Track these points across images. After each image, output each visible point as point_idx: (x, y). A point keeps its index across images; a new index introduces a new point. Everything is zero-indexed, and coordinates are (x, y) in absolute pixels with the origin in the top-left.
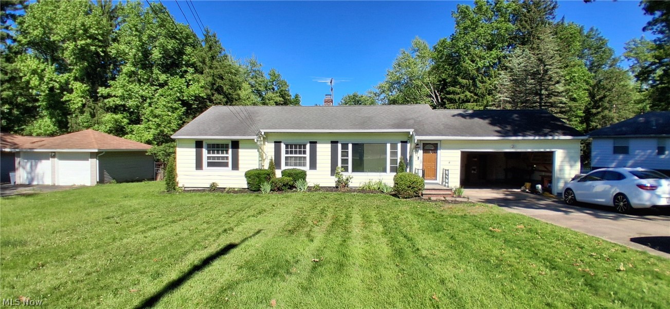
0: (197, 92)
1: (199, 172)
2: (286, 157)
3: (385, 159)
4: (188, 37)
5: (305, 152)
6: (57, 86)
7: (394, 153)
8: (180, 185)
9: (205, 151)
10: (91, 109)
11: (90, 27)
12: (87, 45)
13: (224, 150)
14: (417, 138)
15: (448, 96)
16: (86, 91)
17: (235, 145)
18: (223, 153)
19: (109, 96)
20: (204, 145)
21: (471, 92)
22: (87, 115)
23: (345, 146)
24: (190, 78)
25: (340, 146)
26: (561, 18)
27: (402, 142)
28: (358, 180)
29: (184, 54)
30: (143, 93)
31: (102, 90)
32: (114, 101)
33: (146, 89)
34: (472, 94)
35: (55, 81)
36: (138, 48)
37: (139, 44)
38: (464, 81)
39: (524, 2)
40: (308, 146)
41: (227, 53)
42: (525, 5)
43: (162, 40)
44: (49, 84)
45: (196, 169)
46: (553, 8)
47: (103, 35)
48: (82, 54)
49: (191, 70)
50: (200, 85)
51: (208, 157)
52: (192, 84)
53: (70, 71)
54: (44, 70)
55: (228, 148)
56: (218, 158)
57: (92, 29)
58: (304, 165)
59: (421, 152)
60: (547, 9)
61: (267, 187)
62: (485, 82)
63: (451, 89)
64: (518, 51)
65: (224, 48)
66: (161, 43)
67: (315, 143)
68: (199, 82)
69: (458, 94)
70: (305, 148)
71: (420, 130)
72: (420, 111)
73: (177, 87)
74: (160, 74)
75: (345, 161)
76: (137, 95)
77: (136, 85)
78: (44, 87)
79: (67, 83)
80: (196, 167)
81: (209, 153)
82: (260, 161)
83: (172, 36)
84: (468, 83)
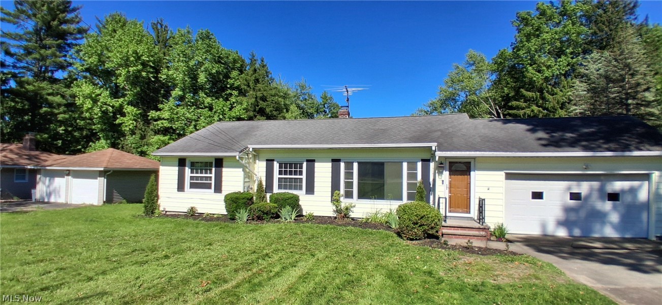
0: (238, 114)
1: (181, 193)
2: (279, 178)
3: (401, 184)
4: (235, 61)
5: (301, 173)
6: (110, 109)
7: (412, 176)
8: (161, 209)
9: (187, 170)
10: (142, 131)
11: (142, 55)
12: (139, 71)
13: (207, 169)
14: (438, 154)
15: (510, 111)
16: (137, 115)
17: (219, 163)
18: (206, 173)
19: (159, 119)
20: (188, 163)
21: (539, 107)
22: (137, 137)
23: (349, 166)
24: (234, 101)
25: (342, 165)
26: (645, 18)
27: (423, 160)
28: (363, 209)
29: (230, 78)
30: (189, 116)
31: (153, 114)
32: (162, 124)
33: (192, 111)
34: (540, 109)
35: (109, 105)
36: (184, 73)
37: (185, 69)
38: (529, 94)
39: (599, 2)
40: (305, 165)
41: (273, 77)
42: (600, 5)
43: (207, 65)
44: (103, 107)
45: (178, 191)
46: (634, 6)
47: (154, 62)
48: (135, 80)
49: (235, 93)
50: (243, 107)
51: (191, 177)
52: (235, 107)
53: (124, 96)
54: (100, 95)
55: (212, 166)
56: (202, 178)
57: (143, 57)
58: (301, 188)
59: (446, 174)
60: (627, 9)
61: (243, 215)
62: (556, 94)
63: (514, 103)
64: (595, 54)
65: (271, 72)
66: (206, 67)
67: (314, 161)
68: (241, 104)
69: (523, 109)
70: (301, 167)
71: (446, 144)
72: (452, 122)
73: (220, 109)
74: (205, 98)
75: (349, 185)
76: (183, 118)
77: (184, 108)
78: (97, 110)
79: (121, 107)
80: (178, 188)
81: (192, 172)
82: (245, 182)
83: (219, 60)
84: (535, 96)
